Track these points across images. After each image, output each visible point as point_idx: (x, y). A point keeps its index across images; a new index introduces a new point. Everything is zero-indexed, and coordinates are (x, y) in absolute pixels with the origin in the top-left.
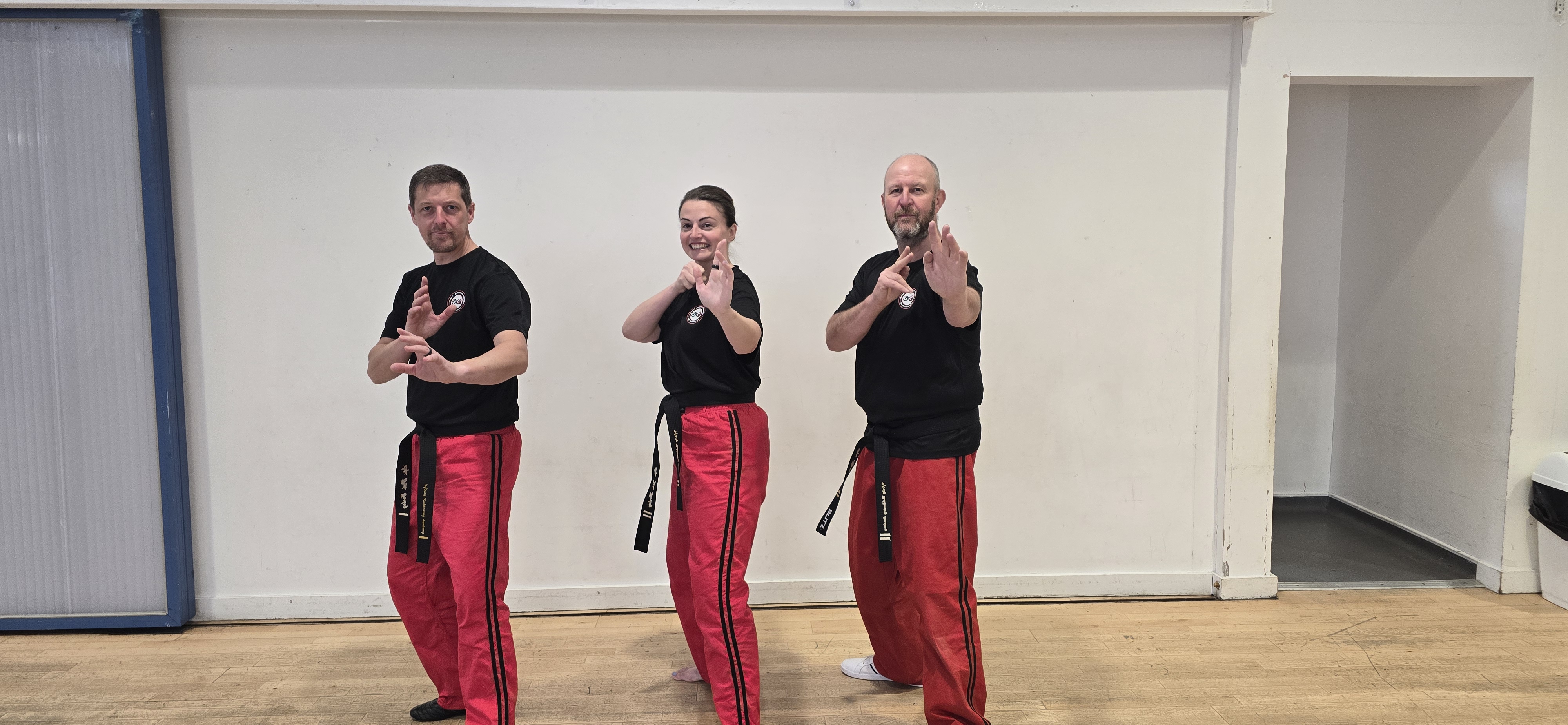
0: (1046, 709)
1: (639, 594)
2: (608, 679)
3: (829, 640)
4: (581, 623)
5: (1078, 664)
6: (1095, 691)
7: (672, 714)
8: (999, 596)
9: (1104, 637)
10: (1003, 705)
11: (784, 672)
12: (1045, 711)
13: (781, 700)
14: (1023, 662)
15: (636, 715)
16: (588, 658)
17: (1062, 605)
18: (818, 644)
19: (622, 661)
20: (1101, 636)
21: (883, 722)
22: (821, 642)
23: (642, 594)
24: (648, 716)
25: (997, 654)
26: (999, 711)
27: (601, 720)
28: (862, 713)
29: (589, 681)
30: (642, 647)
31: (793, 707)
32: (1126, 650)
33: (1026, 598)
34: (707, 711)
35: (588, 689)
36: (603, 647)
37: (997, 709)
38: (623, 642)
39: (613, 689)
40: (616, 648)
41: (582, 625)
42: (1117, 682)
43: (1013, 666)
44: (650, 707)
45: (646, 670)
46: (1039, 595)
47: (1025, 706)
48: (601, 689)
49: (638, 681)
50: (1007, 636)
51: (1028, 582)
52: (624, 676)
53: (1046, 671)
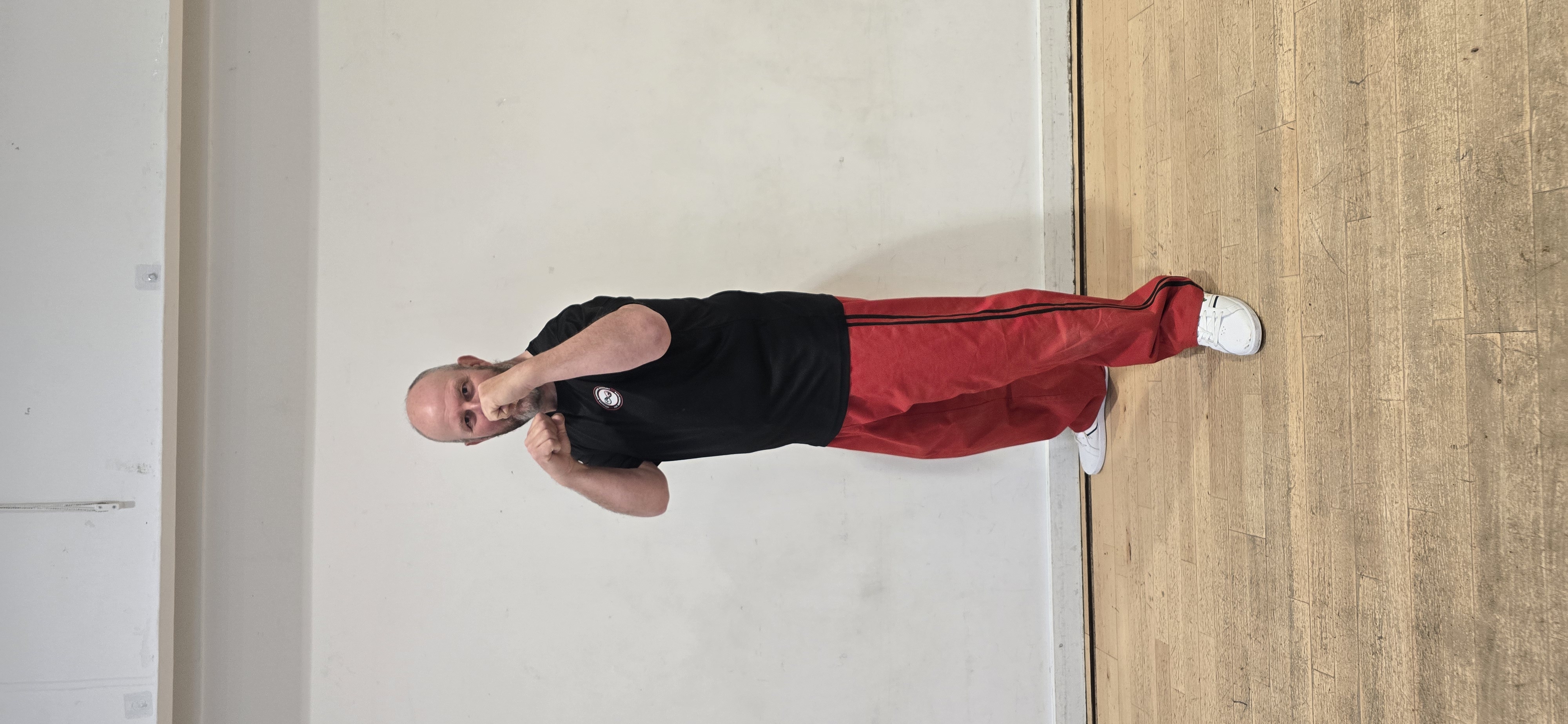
1: (1062, 589)
2: (1217, 667)
4: (1108, 677)
7: (1295, 584)
10: (1281, 45)
13: (1266, 403)
14: (1190, 23)
15: (1296, 643)
16: (1173, 685)
19: (1180, 637)
21: (1317, 240)
23: (1063, 584)
24: (1298, 624)
25: (1173, 66)
26: (1295, 50)
27: (1306, 702)
28: (1297, 275)
29: (1221, 698)
30: (1155, 599)
31: (1281, 385)
34: (1289, 525)
35: (1238, 704)
36: (1153, 657)
37: (1291, 54)
38: (1144, 626)
39: (1239, 666)
40: (1156, 641)
41: (1111, 677)
44: (1277, 615)
47: (1285, 9)
48: (1239, 684)
49: (1222, 623)
50: (1139, 54)
51: (1049, 29)
52: (1212, 641)
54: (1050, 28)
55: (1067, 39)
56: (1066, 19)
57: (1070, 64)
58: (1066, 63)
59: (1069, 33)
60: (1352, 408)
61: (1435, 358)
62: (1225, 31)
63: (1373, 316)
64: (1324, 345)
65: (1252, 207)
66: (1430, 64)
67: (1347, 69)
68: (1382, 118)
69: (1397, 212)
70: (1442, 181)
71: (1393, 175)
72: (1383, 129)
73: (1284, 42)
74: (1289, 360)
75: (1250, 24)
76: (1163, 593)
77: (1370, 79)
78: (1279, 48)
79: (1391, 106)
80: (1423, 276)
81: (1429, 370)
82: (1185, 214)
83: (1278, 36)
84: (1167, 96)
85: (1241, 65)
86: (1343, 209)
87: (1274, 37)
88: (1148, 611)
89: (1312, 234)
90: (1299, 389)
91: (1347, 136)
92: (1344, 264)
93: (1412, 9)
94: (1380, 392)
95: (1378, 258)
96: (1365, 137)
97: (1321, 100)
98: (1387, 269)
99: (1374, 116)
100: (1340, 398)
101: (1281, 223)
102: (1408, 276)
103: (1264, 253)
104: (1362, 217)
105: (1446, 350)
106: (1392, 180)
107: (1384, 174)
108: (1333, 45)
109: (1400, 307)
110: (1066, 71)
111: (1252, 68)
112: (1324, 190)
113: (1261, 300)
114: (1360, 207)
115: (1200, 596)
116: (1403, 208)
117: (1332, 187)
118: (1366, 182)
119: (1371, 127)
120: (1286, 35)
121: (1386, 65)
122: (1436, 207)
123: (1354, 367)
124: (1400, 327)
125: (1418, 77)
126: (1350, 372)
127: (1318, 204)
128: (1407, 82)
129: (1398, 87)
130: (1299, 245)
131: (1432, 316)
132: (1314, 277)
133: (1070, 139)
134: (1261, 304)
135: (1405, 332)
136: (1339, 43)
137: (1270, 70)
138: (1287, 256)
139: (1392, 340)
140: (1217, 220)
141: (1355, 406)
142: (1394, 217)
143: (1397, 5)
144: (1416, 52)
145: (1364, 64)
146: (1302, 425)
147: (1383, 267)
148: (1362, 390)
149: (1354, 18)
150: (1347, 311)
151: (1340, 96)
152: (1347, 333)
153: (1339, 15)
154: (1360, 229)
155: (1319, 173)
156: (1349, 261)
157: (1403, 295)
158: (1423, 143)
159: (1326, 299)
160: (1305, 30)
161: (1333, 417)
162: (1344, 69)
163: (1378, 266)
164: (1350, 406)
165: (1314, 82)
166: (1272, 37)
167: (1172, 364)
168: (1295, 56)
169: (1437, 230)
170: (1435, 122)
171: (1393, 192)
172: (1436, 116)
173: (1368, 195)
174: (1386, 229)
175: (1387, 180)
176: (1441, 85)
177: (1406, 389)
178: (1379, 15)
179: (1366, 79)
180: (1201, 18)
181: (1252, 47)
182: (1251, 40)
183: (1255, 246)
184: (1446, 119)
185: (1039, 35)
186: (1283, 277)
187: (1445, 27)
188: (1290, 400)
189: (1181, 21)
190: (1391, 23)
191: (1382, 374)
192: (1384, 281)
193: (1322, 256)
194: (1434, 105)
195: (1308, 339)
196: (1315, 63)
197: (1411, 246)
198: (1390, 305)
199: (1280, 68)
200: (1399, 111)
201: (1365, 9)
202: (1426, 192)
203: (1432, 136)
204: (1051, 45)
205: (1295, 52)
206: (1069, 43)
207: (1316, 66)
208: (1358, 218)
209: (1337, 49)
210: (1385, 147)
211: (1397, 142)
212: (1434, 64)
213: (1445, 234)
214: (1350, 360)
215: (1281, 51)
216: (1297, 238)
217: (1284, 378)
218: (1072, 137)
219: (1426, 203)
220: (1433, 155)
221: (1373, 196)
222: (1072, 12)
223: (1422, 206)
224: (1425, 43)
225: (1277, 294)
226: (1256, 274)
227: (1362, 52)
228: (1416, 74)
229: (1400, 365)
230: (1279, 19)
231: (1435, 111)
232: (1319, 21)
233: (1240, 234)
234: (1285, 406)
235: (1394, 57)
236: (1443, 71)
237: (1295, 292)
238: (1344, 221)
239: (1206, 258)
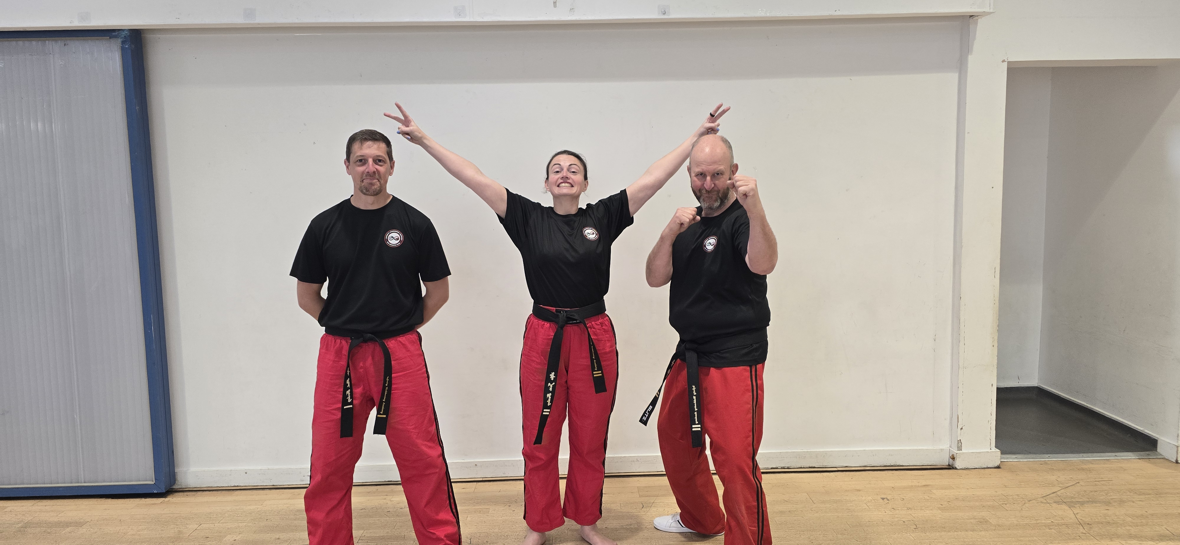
1: (506, 466)
2: (484, 533)
3: (652, 502)
4: (463, 488)
5: (846, 521)
6: (860, 542)
8: (782, 466)
9: (865, 499)
11: (618, 527)
14: (803, 518)
16: (469, 516)
17: (832, 474)
18: (644, 504)
19: (494, 518)
20: (864, 498)
22: (646, 503)
23: (509, 466)
25: (782, 512)
29: (470, 534)
30: (510, 507)
32: (883, 509)
33: (804, 468)
35: (469, 540)
36: (480, 507)
39: (488, 541)
40: (490, 508)
41: (464, 490)
42: (877, 535)
43: (795, 522)
45: (513, 525)
46: (813, 465)
48: (479, 541)
49: (507, 534)
50: (790, 498)
51: (805, 456)
52: (496, 530)
53: (821, 527)
55: (800, 466)
56: (811, 465)
57: (786, 468)
58: (787, 466)
62: (797, 532)
76: (514, 511)
85: (780, 539)
88: (504, 505)
115: (517, 525)
180: (805, 523)
185: (802, 451)
189: (804, 515)
204: (796, 457)
206: (798, 467)
222: (814, 468)
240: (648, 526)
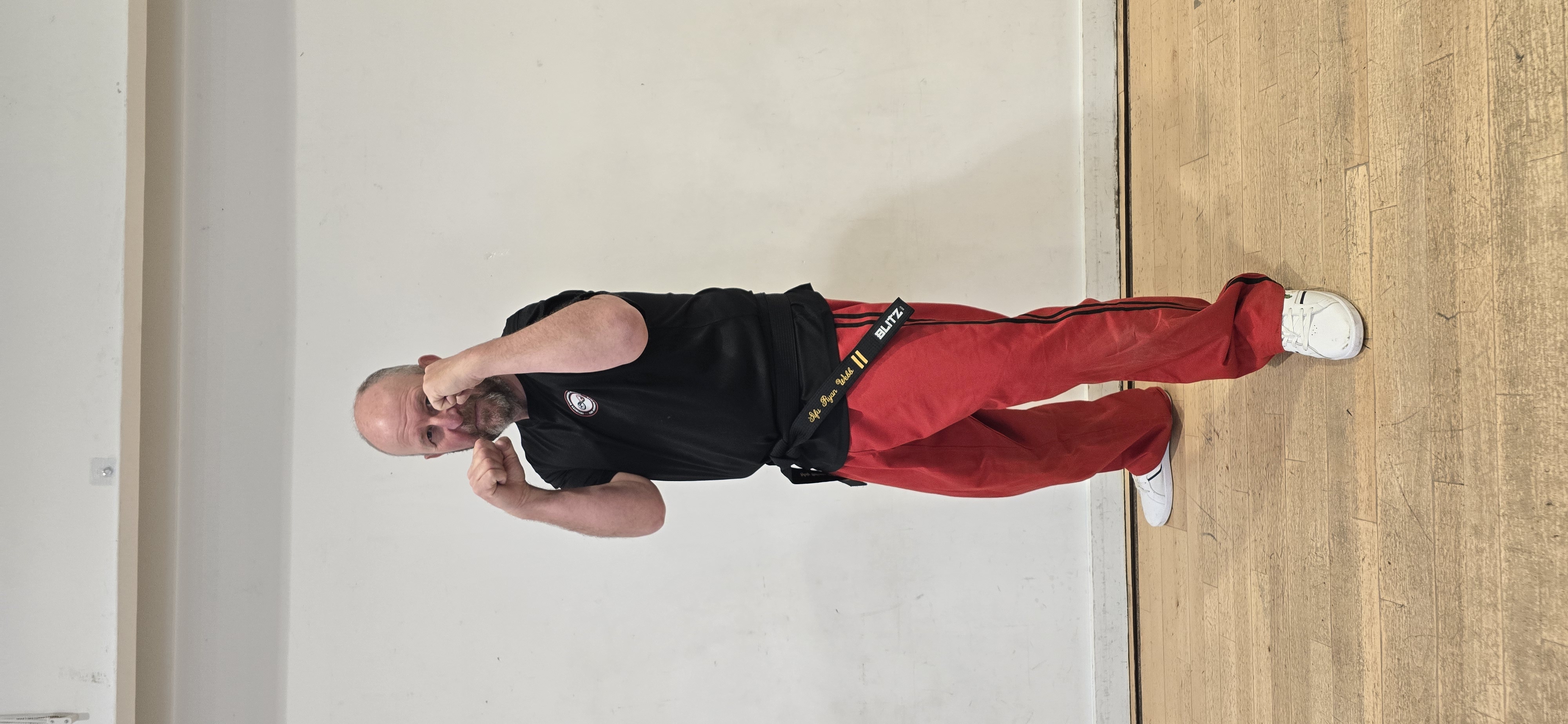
0: (1366, 164)
3: (1199, 510)
5: (1256, 93)
6: (1322, 66)
9: (1198, 42)
10: (1355, 245)
12: (1371, 166)
13: (1337, 660)
17: (1132, 105)
20: (1194, 46)
21: (1398, 489)
26: (1372, 256)
28: (1373, 522)
32: (1225, 6)
33: (1118, 161)
37: (1366, 259)
42: (1298, 25)
47: (1359, 203)
53: (1273, 151)
54: (1095, 158)
55: (1114, 169)
56: (1113, 146)
57: (1117, 197)
58: (1113, 197)
59: (1116, 163)
60: (1440, 705)
61: (1544, 686)
62: (1290, 210)
63: (1466, 605)
64: (1406, 617)
65: (1321, 424)
66: (1538, 322)
67: (1434, 297)
68: (1478, 369)
69: (1496, 489)
70: (1554, 471)
71: (1492, 442)
72: (1478, 383)
73: (1359, 242)
74: (1364, 619)
75: (1318, 209)
77: (1462, 318)
78: (1352, 247)
79: (1489, 358)
80: (1529, 580)
81: (1537, 698)
82: (1244, 405)
83: (1351, 233)
84: (1224, 265)
85: (1308, 254)
86: (1429, 463)
87: (1347, 232)
89: (1392, 480)
90: (1376, 659)
91: (1434, 377)
92: (1430, 529)
93: (1515, 248)
94: (1474, 701)
95: (1473, 538)
96: (1456, 386)
97: (1403, 325)
98: (1485, 555)
99: (1468, 364)
100: (1426, 689)
101: (1355, 454)
102: (1511, 573)
103: (1335, 483)
104: (1453, 482)
105: (1559, 681)
106: (1490, 449)
107: (1479, 438)
108: (1417, 262)
109: (1500, 607)
110: (1113, 204)
111: (1320, 260)
112: (1406, 432)
113: (1331, 536)
114: (1450, 468)
116: (1504, 488)
117: (1415, 433)
118: (1458, 441)
119: (1463, 376)
120: (1360, 234)
121: (1482, 306)
122: (1545, 500)
123: (1443, 658)
124: (1500, 631)
125: (1522, 334)
126: (1437, 663)
127: (1399, 447)
128: (1509, 336)
129: (1497, 338)
130: (1377, 488)
131: (1541, 633)
132: (1393, 532)
133: (1117, 281)
134: (1331, 541)
135: (1506, 640)
136: (1424, 261)
137: (1342, 269)
138: (1363, 496)
139: (1490, 643)
140: (1280, 424)
141: (1444, 705)
142: (1493, 495)
143: (1496, 238)
144: (1521, 302)
145: (1454, 298)
146: (1380, 703)
147: (1479, 551)
148: (1453, 690)
149: (1442, 238)
150: (1434, 588)
151: (1426, 327)
152: (1435, 614)
153: (1424, 229)
154: (1451, 495)
155: (1400, 411)
156: (1436, 528)
157: (1504, 594)
158: (1530, 417)
159: (1409, 563)
160: (1383, 235)
161: (1417, 708)
162: (1431, 296)
163: (1473, 547)
164: (1438, 703)
165: (1394, 300)
166: (1344, 232)
167: (1230, 574)
168: (1371, 262)
169: (1547, 530)
170: (1545, 396)
171: (1491, 464)
172: (1546, 389)
173: (1461, 457)
174: (1482, 506)
175: (1484, 447)
176: (1552, 353)
177: (1508, 710)
178: (1474, 244)
179: (1458, 316)
180: (1262, 187)
181: (1320, 236)
182: (1320, 228)
183: (1324, 471)
184: (1559, 397)
185: (1082, 165)
186: (1357, 519)
187: (1557, 282)
188: (1365, 668)
189: (1238, 183)
190: (1489, 258)
191: (1477, 681)
192: (1479, 568)
193: (1404, 510)
194: (1544, 375)
195: (1387, 603)
196: (1395, 277)
197: (1514, 537)
198: (1488, 600)
199: (1353, 271)
200: (1499, 367)
201: (1457, 231)
202: (1532, 478)
203: (1541, 412)
204: (1096, 176)
205: (1371, 258)
206: (1116, 173)
207: (1397, 282)
208: (1448, 480)
209: (1422, 269)
210: (1481, 406)
211: (1496, 405)
212: (1543, 325)
213: (1558, 539)
214: (1438, 648)
215: (1355, 252)
216: (1374, 478)
217: (1358, 640)
218: (1120, 278)
219: (1533, 492)
220: (1542, 436)
221: (1466, 459)
222: (1120, 139)
223: (1528, 493)
224: (1532, 295)
225: (1350, 536)
226: (1326, 504)
227: (1452, 282)
228: (1521, 330)
229: (1500, 677)
230: (1353, 214)
231: (1545, 382)
232: (1400, 229)
233: (1306, 450)
234: (1359, 672)
235: (1492, 300)
236: (1555, 337)
237: (1372, 542)
238: (1430, 478)
239: (1268, 465)
240: (1266, 550)
